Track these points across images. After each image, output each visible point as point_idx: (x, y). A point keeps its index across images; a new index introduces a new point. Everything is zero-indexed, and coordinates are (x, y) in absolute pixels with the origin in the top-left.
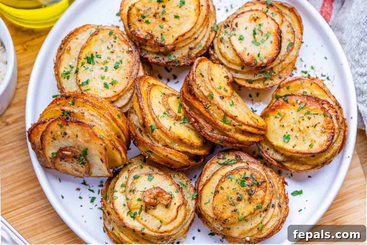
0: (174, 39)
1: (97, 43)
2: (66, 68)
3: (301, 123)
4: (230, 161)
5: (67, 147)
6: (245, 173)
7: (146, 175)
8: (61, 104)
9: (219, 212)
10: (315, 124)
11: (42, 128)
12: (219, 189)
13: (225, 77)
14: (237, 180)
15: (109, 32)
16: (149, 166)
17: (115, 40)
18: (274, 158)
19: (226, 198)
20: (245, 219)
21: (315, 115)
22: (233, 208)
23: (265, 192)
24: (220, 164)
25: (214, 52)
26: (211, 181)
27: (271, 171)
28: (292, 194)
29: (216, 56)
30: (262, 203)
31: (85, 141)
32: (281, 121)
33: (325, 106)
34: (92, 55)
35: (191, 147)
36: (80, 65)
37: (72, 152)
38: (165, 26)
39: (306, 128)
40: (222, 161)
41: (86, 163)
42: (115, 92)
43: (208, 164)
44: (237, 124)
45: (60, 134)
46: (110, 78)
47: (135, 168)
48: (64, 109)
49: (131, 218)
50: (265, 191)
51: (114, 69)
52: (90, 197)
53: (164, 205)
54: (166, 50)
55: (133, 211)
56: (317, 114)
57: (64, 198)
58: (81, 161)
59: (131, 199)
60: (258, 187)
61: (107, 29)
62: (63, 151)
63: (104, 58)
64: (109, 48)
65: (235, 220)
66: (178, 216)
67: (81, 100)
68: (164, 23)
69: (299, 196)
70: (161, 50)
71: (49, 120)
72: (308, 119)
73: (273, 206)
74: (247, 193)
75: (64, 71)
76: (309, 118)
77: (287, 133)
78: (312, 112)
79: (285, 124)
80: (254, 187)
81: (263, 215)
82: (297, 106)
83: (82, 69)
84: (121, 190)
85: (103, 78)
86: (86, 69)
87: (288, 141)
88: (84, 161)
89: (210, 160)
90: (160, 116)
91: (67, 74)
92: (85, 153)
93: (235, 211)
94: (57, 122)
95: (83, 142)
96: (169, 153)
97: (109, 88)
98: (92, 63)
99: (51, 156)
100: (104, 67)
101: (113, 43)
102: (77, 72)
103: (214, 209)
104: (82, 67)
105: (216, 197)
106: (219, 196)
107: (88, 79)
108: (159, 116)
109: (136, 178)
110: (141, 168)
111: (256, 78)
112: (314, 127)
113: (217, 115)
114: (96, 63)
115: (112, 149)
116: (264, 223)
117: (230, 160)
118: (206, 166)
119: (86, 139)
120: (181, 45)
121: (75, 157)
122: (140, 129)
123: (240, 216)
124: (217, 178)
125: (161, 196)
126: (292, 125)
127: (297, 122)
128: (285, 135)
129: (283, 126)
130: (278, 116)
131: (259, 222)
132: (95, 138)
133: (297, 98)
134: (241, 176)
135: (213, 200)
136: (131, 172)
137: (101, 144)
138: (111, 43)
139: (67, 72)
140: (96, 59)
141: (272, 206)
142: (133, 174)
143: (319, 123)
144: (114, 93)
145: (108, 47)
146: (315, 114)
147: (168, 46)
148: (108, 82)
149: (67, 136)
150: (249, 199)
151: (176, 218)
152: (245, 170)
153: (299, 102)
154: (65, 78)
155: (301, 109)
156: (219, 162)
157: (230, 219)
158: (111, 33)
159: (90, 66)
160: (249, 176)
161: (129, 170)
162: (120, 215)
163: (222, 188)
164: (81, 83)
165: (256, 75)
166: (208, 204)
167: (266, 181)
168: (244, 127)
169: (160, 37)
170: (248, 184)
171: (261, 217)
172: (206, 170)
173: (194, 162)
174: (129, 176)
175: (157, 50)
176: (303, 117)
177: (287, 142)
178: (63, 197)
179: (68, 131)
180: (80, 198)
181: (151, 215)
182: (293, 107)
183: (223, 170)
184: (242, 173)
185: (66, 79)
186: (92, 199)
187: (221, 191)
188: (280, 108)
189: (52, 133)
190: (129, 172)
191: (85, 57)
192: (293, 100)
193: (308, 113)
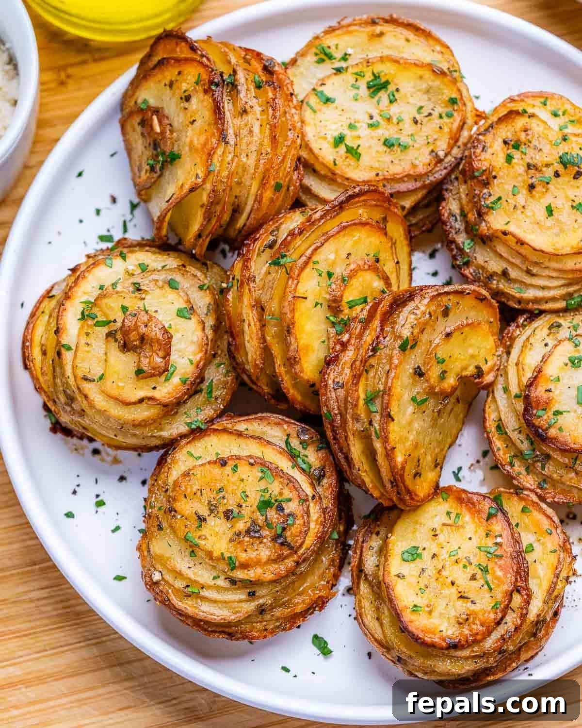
0: (504, 228)
1: (419, 82)
2: (337, 48)
3: (456, 567)
4: (303, 461)
5: (167, 118)
6: (290, 500)
7: (188, 301)
8: (250, 65)
9: (183, 488)
10: (466, 595)
11: (181, 52)
12: (231, 463)
13: (478, 368)
14: (266, 490)
15: (453, 96)
16: (212, 303)
17: (444, 115)
18: (364, 554)
19: (218, 486)
20: (193, 550)
21: (486, 586)
22: (204, 511)
23: (268, 560)
24: (287, 443)
25: (524, 326)
26: (241, 441)
27: (333, 560)
28: (316, 637)
29: (518, 333)
30: (245, 566)
31: (191, 142)
32: (445, 528)
33: (517, 600)
34: (387, 83)
35: (287, 363)
36: (356, 70)
37: (163, 132)
38: (522, 198)
39: (449, 580)
40: (295, 443)
41: (156, 173)
42: (334, 162)
43: (275, 417)
44: (378, 427)
45: (184, 88)
46: (359, 142)
47: (195, 276)
48: (238, 72)
49: (80, 313)
50: (271, 561)
51: (383, 140)
52: (108, 231)
53: (138, 365)
54: (476, 225)
55: (95, 310)
56: (491, 589)
57: (80, 179)
58: (154, 160)
59: (117, 293)
60: (273, 540)
61: (459, 90)
62: (157, 115)
63: (394, 110)
64: (422, 111)
65: (183, 528)
66: (132, 408)
67: (270, 95)
68: (525, 191)
69: (318, 652)
70: (470, 215)
71: (202, 56)
72: (469, 576)
73: (252, 595)
74: (249, 524)
75: (329, 47)
76: (473, 578)
77: (424, 549)
78: (489, 578)
79: (441, 538)
80: (268, 533)
81: (221, 582)
82: (490, 542)
83: (348, 78)
84: (131, 268)
85: (351, 127)
86: (353, 86)
87: (407, 561)
88: (158, 167)
89: (284, 418)
90: (316, 266)
91: (326, 54)
92: (173, 159)
93: (202, 519)
94: (201, 70)
95: (188, 140)
96: (249, 320)
97: (337, 150)
98: (371, 90)
99: (140, 101)
100: (377, 118)
101: (436, 114)
102: (339, 71)
103: (186, 474)
104: (355, 76)
105: (212, 466)
106: (216, 470)
107: (335, 100)
108: (314, 263)
109: (172, 284)
110: (199, 287)
111: (515, 436)
112: (460, 595)
113: (374, 377)
114: (377, 98)
115: (201, 203)
116: (205, 593)
117: (306, 459)
118: (269, 415)
119: (196, 142)
120: (501, 249)
121: (156, 145)
122: (275, 242)
123: (193, 536)
124: (252, 449)
125: (154, 348)
126: (444, 551)
127: (454, 558)
128: (417, 548)
129: (436, 535)
130: (453, 516)
131: (202, 580)
132: (204, 157)
133: (506, 533)
134: (281, 494)
135: (202, 465)
136: (182, 272)
137: (197, 175)
138: (433, 110)
139: (330, 53)
140: (383, 96)
141: (249, 593)
142: (178, 278)
143: (473, 602)
144: (332, 162)
145: (421, 108)
146: (488, 585)
147: (484, 224)
148: (349, 141)
149: (186, 105)
150: (239, 534)
151: (127, 404)
152: (296, 496)
153: (499, 540)
154: (316, 54)
155: (485, 551)
156: (290, 440)
157: (179, 517)
158: (453, 101)
159: (364, 91)
160: (287, 511)
161: (184, 266)
162: (75, 289)
163: (235, 468)
164: (320, 89)
165: (520, 432)
166: (191, 459)
167: (296, 552)
168: (378, 445)
169: (492, 199)
170: (268, 516)
171: (214, 578)
172: (261, 419)
173: (266, 389)
174: (170, 270)
175: (467, 209)
176: (471, 564)
177: (404, 560)
178: (80, 175)
179: (194, 100)
180: (98, 212)
181: (106, 348)
182: (484, 534)
183: (275, 452)
184: (287, 493)
185: (315, 58)
186: (106, 236)
187: (228, 469)
188: (469, 510)
189: (179, 73)
190: (181, 267)
191: (375, 72)
192: (498, 526)
193: (485, 570)
